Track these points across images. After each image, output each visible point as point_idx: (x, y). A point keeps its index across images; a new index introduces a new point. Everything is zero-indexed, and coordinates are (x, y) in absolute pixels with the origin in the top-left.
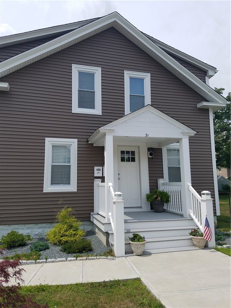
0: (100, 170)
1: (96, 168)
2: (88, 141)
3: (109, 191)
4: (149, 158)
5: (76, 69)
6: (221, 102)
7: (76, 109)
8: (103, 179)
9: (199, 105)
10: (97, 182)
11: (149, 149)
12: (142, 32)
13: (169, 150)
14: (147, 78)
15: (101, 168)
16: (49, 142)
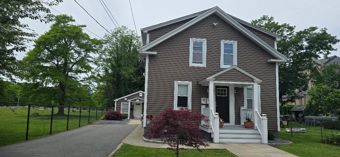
0: (205, 100)
1: (202, 99)
2: (198, 83)
3: (212, 112)
4: (235, 94)
5: (192, 41)
6: (283, 59)
7: (191, 64)
8: (207, 105)
9: (269, 61)
10: (203, 107)
11: (235, 88)
12: (228, 14)
13: (248, 89)
14: (235, 44)
15: (205, 99)
16: (176, 83)
